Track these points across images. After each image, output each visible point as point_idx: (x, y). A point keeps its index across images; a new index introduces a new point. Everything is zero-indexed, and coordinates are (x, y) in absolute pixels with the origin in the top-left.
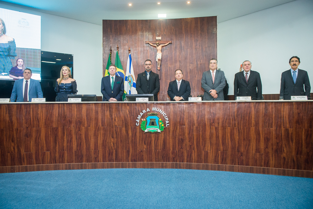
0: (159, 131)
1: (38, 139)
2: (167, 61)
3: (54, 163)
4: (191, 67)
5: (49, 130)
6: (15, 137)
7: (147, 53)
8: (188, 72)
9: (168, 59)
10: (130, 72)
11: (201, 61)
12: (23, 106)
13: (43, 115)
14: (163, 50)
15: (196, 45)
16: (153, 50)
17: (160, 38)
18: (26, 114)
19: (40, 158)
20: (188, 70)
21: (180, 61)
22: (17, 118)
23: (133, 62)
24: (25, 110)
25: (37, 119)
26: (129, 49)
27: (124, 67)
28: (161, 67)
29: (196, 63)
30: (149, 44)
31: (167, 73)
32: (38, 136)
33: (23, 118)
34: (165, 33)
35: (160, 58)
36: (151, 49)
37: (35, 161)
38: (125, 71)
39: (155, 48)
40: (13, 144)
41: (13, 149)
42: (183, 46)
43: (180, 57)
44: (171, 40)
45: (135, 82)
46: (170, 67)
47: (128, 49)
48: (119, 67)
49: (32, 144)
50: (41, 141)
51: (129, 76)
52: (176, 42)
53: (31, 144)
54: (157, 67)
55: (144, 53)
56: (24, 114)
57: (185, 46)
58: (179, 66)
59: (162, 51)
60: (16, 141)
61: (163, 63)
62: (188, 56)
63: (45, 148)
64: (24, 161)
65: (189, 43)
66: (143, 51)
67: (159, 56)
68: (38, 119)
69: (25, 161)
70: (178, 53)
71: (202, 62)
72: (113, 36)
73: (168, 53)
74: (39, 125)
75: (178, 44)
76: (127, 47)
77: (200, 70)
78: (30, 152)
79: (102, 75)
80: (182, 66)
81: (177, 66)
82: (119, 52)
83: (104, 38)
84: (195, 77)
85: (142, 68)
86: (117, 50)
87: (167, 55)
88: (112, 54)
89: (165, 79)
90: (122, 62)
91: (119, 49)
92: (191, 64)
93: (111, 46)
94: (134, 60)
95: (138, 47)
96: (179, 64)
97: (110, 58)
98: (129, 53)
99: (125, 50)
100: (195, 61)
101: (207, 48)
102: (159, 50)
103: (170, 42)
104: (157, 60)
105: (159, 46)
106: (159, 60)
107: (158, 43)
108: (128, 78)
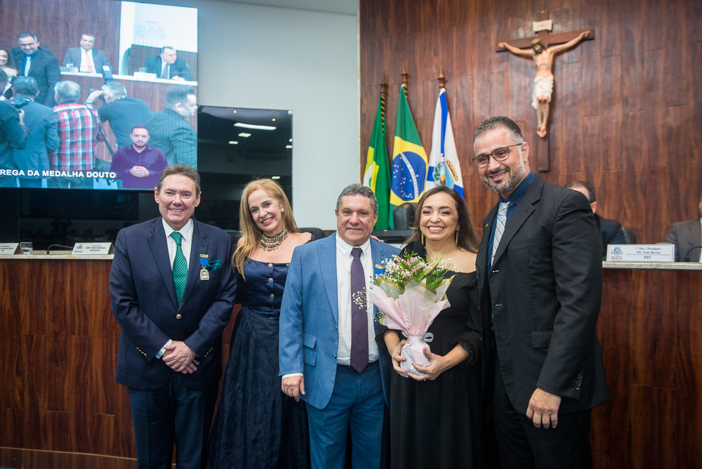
1: (85, 372)
3: (124, 456)
4: (671, 120)
5: (114, 345)
6: (25, 360)
7: (502, 83)
8: (660, 137)
9: (580, 96)
10: (443, 151)
12: (46, 268)
13: (97, 295)
14: (558, 63)
15: (696, 31)
16: (523, 69)
17: (547, 25)
18: (54, 291)
19: (89, 433)
20: (660, 132)
21: (625, 101)
22: (31, 304)
23: (453, 117)
24: (52, 279)
25: (81, 310)
26: (441, 76)
27: (424, 136)
28: (552, 126)
29: (691, 102)
30: (506, 50)
31: (574, 147)
32: (84, 364)
33: (47, 304)
34: (566, 5)
35: (548, 95)
36: (518, 68)
37: (74, 440)
38: (429, 150)
39: (529, 62)
40: (19, 382)
41: (18, 398)
43: (627, 83)
44: (592, 23)
45: (460, 184)
46: (585, 127)
47: (436, 78)
48: (408, 134)
49: (69, 383)
50: (91, 378)
51: (439, 166)
52: (607, 31)
53: (66, 388)
54: (536, 129)
55: (490, 84)
56: (49, 290)
57: (646, 38)
58: (620, 120)
60: (26, 373)
61: (558, 113)
62: (661, 75)
63: (102, 404)
64: (46, 438)
66: (489, 77)
67: (542, 87)
68: (84, 309)
69: (50, 437)
70: (617, 70)
72: (390, 42)
74: (86, 331)
75: (618, 36)
76: (434, 70)
78: (63, 410)
80: (634, 118)
81: (615, 121)
82: (409, 88)
84: (692, 155)
86: (403, 83)
87: (573, 82)
88: (389, 98)
89: (566, 170)
90: (419, 121)
91: (409, 79)
92: (671, 108)
93: (387, 73)
94: (457, 109)
95: (472, 66)
96: (624, 113)
97: (382, 110)
98: (440, 88)
99: (428, 80)
100: (691, 94)
102: (542, 67)
103: (586, 35)
104: (535, 104)
105: (540, 53)
106: (540, 102)
107: (539, 43)
108: (437, 172)
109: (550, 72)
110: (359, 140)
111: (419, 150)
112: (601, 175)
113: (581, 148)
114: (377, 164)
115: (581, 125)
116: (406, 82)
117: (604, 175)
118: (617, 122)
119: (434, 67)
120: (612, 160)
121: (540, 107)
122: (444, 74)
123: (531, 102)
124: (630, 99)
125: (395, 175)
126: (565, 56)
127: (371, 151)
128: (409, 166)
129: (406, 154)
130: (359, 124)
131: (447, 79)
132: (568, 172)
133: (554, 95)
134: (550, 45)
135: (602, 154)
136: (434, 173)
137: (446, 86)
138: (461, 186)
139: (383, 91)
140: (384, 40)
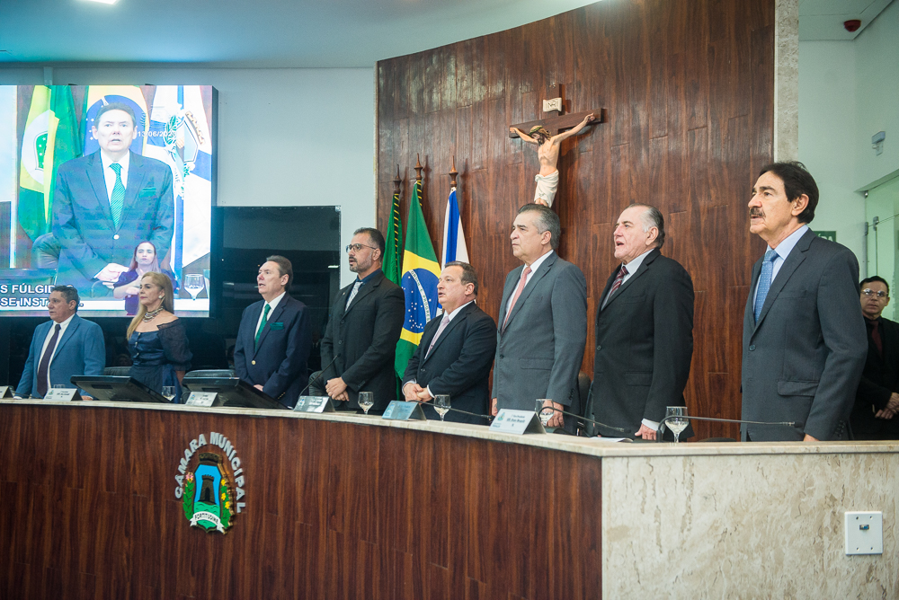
0: (220, 527)
7: (516, 178)
11: (712, 192)
15: (694, 115)
17: (557, 104)
26: (453, 171)
29: (689, 208)
31: (584, 264)
34: (579, 77)
35: (544, 199)
36: (532, 160)
43: (634, 182)
46: (595, 238)
48: (420, 247)
66: (504, 171)
67: (540, 188)
71: (713, 197)
75: (626, 119)
76: (451, 161)
77: (706, 245)
85: (500, 249)
86: (417, 179)
91: (428, 173)
92: (672, 215)
95: (488, 155)
97: (395, 215)
98: (452, 186)
100: (689, 198)
101: (737, 119)
102: (544, 162)
103: (594, 118)
105: (544, 143)
109: (555, 168)
113: (591, 266)
115: (591, 234)
128: (420, 287)
129: (417, 271)
139: (396, 190)
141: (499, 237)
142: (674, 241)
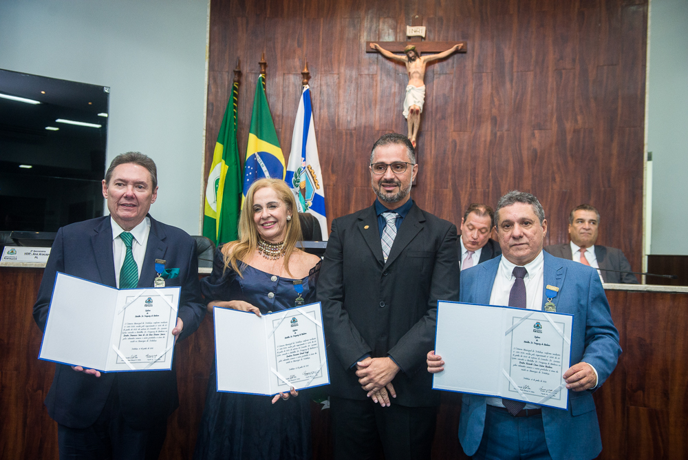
2: (443, 118)
4: (535, 144)
7: (370, 86)
8: (525, 158)
9: (450, 109)
10: (304, 155)
11: (579, 118)
14: (430, 74)
15: (561, 58)
16: (393, 75)
17: (421, 31)
20: (526, 155)
21: (494, 121)
23: (317, 119)
26: (306, 71)
27: (282, 136)
28: (421, 139)
29: (555, 127)
30: (378, 52)
31: (443, 162)
34: (440, 13)
35: (419, 105)
36: (388, 73)
38: (287, 153)
39: (400, 68)
42: (507, 59)
43: (497, 103)
44: (465, 37)
45: (321, 192)
46: (454, 142)
47: (299, 72)
48: (264, 135)
51: (299, 171)
52: (481, 48)
55: (358, 87)
57: (516, 59)
58: (488, 139)
59: (429, 79)
61: (427, 125)
62: (529, 98)
65: (534, 52)
66: (357, 79)
67: (415, 96)
70: (487, 89)
71: (580, 122)
72: (247, 23)
73: (447, 89)
76: (297, 63)
77: (572, 155)
79: (204, 163)
80: (502, 137)
81: (483, 139)
82: (267, 80)
83: (215, 28)
84: (554, 179)
85: (351, 143)
86: (261, 73)
87: (444, 95)
88: (243, 88)
89: (433, 186)
90: (277, 119)
91: (267, 69)
92: (536, 132)
93: (241, 59)
94: (320, 109)
95: (339, 63)
96: (492, 131)
97: (235, 101)
98: (304, 84)
99: (289, 73)
100: (554, 120)
101: (605, 67)
102: (414, 75)
103: (460, 48)
104: (406, 113)
105: (414, 60)
106: (412, 111)
107: (413, 50)
108: (296, 178)
109: (422, 83)
110: (204, 133)
111: (276, 152)
112: (468, 193)
113: (450, 164)
114: (226, 164)
115: (450, 140)
116: (265, 73)
117: (470, 194)
118: (485, 141)
119: (296, 60)
120: (479, 178)
121: (411, 117)
122: (308, 69)
123: (403, 110)
124: (498, 119)
125: (248, 177)
126: (437, 66)
127: (219, 148)
128: (264, 168)
129: (261, 154)
130: (205, 114)
131: (311, 75)
132: (435, 188)
133: (424, 105)
134: (423, 53)
135: (469, 172)
136: (294, 178)
137: (309, 82)
138: (323, 195)
139: (236, 79)
140: (239, 20)
141: (351, 134)
142: (539, 151)
